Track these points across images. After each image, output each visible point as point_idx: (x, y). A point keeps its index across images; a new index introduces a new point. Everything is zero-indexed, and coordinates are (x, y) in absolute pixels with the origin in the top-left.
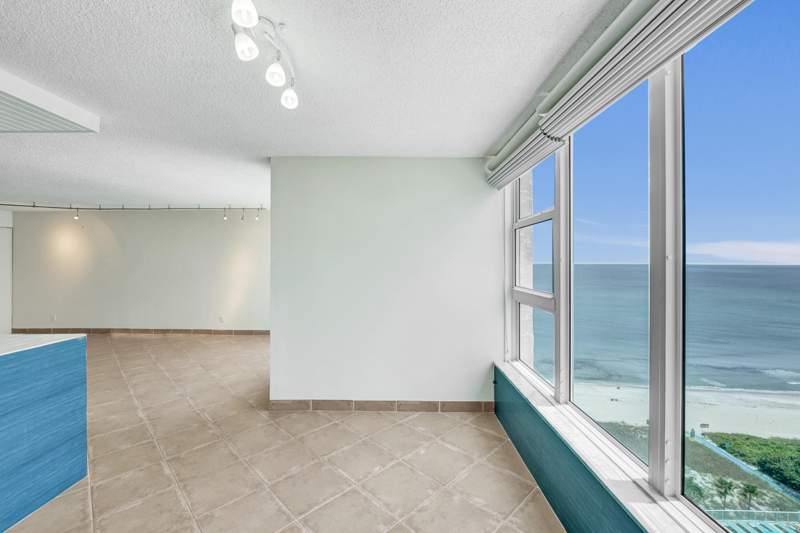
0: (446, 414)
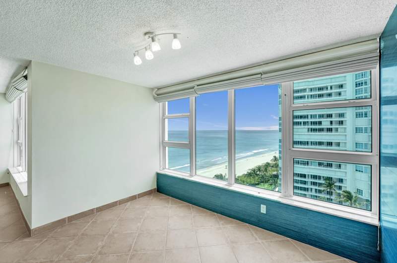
0: (141, 198)
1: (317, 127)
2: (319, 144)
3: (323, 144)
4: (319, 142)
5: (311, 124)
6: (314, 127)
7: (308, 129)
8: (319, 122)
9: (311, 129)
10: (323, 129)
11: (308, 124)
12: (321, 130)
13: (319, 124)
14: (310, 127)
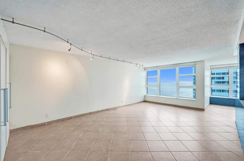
1: (221, 80)
2: (222, 92)
3: (225, 91)
4: (222, 90)
5: (217, 79)
6: (218, 80)
7: (215, 81)
8: (222, 77)
9: (217, 82)
10: (225, 82)
11: (215, 79)
12: (223, 82)
13: (222, 79)
14: (216, 80)
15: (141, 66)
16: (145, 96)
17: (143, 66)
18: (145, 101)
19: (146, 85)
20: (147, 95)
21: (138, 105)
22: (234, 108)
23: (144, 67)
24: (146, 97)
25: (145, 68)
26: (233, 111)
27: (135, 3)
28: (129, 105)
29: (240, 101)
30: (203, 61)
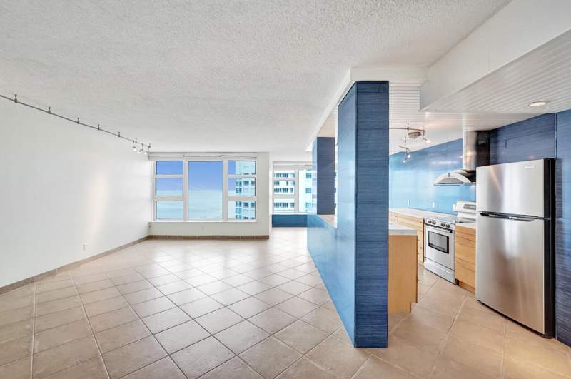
15: (146, 148)
16: (150, 223)
17: (149, 147)
18: (150, 238)
19: (153, 197)
20: (156, 221)
21: (132, 249)
22: (306, 228)
23: (151, 150)
24: (153, 226)
25: (151, 153)
26: (302, 233)
27: (215, 26)
28: (108, 253)
29: (319, 216)
30: (267, 153)
